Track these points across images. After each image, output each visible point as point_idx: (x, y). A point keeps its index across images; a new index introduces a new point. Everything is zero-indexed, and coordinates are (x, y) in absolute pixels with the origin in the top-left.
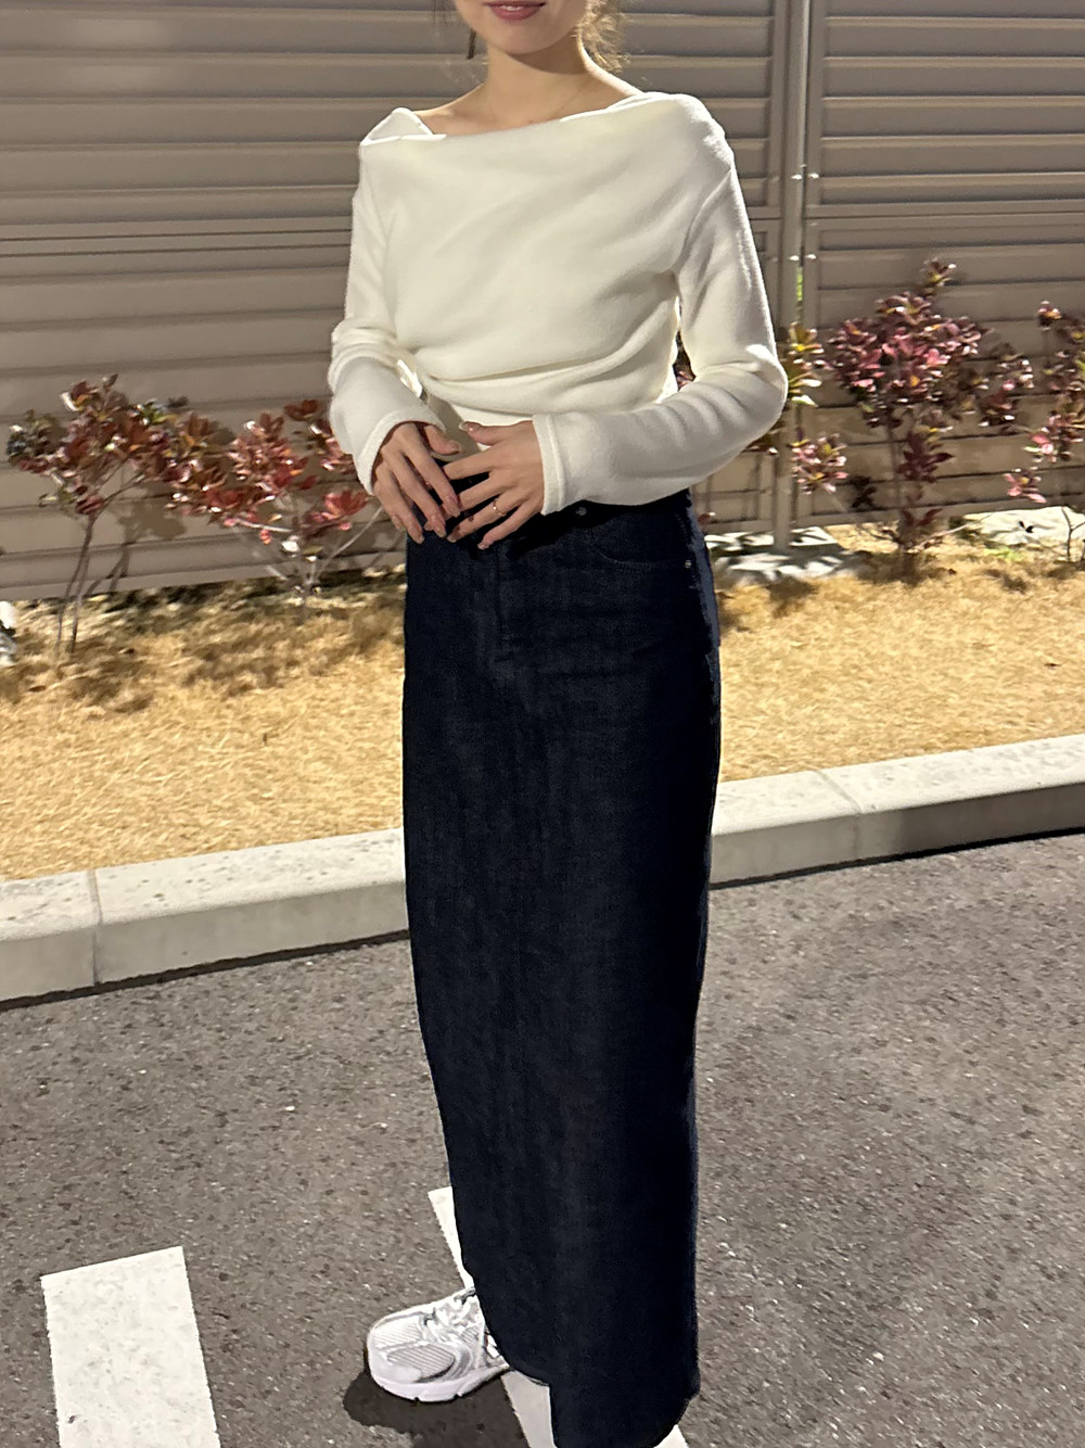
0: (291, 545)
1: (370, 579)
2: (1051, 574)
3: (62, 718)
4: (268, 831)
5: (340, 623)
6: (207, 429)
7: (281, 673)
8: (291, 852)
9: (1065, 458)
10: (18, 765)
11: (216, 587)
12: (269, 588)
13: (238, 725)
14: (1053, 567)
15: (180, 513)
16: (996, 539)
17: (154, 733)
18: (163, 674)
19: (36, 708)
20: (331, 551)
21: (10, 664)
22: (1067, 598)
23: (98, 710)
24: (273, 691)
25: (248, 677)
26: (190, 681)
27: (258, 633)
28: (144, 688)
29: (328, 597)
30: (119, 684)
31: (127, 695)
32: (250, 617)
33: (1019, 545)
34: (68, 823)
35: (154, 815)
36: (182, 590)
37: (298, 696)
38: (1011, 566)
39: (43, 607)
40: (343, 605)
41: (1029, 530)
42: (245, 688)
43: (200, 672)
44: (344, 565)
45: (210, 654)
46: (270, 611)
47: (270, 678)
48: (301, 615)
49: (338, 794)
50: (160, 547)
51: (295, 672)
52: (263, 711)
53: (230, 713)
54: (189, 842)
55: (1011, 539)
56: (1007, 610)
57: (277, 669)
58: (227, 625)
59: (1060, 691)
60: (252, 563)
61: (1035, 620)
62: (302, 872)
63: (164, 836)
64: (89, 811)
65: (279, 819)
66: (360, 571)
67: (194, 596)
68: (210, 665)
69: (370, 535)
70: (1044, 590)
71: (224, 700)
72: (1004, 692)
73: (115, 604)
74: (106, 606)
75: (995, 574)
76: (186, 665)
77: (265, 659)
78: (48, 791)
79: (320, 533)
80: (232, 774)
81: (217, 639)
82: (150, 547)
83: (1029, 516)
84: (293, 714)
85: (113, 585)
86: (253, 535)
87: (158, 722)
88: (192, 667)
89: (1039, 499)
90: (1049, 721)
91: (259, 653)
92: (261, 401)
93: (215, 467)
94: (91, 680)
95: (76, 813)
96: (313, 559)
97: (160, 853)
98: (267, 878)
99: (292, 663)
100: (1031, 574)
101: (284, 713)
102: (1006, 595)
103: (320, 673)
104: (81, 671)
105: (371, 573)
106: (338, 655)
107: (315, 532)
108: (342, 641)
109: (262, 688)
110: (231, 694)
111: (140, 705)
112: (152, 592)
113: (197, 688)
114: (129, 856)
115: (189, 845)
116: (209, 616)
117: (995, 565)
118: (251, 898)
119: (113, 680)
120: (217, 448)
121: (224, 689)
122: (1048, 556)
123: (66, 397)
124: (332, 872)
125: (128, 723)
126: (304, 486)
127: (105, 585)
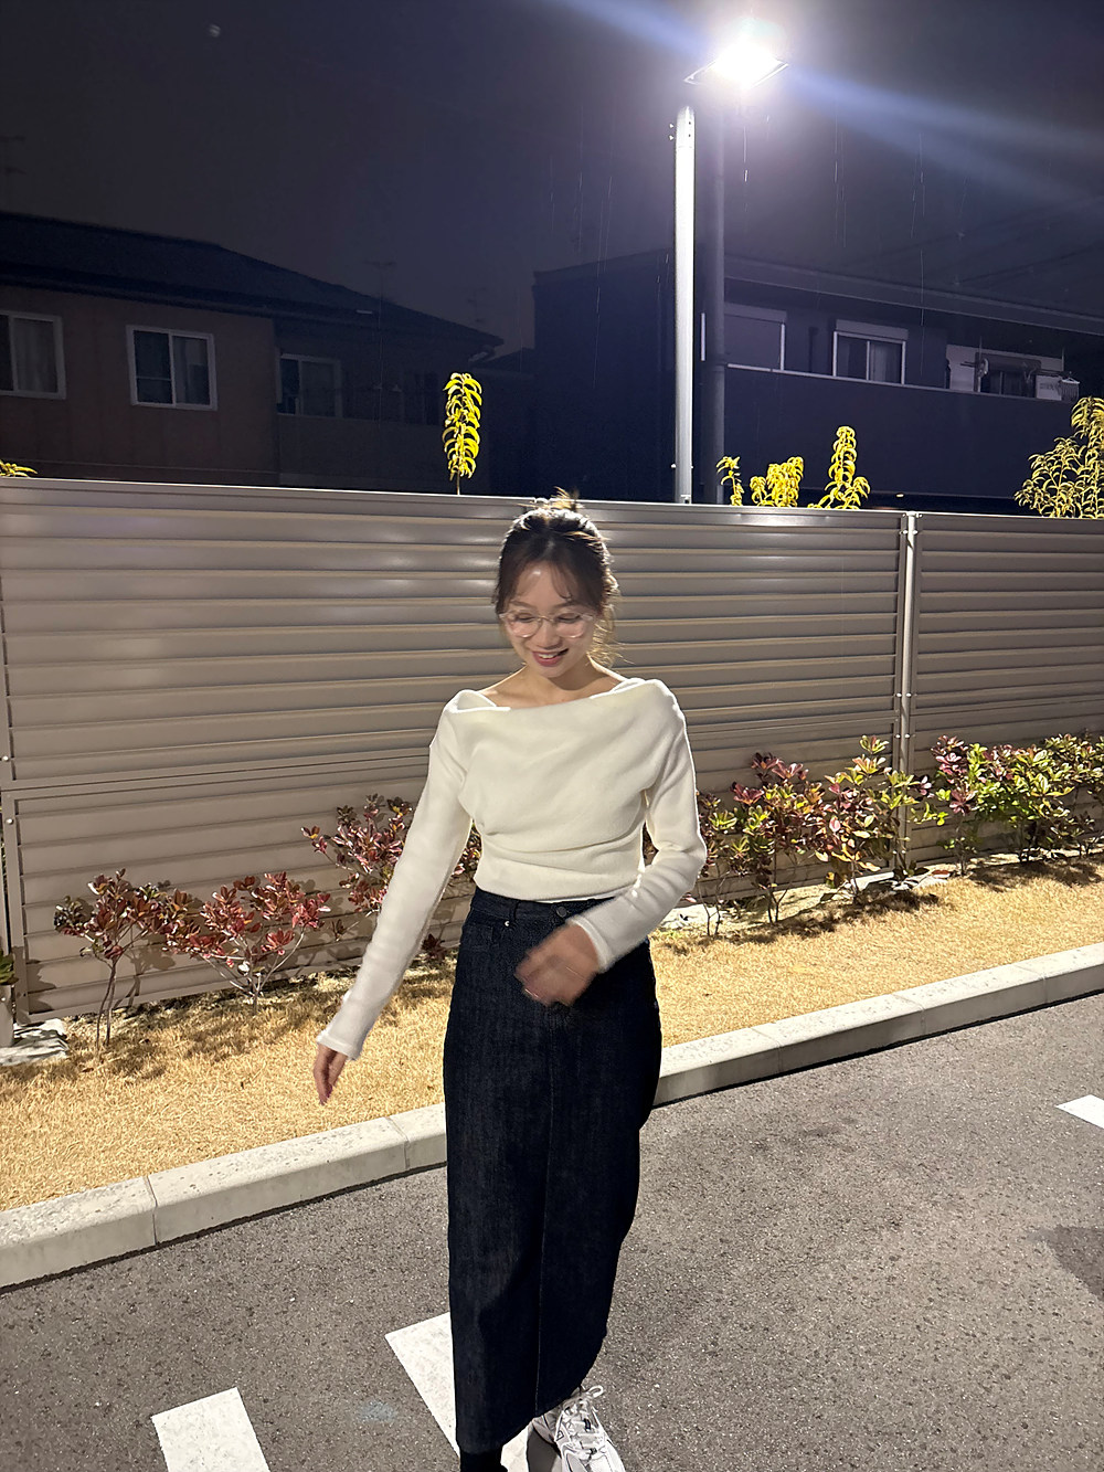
0: (244, 967)
1: (294, 984)
2: (700, 943)
3: (108, 1086)
4: (253, 1139)
5: (279, 1012)
6: (186, 900)
7: (246, 1045)
8: (274, 1149)
9: (706, 876)
10: (83, 1118)
11: (196, 996)
12: (230, 994)
13: (224, 1078)
14: (700, 939)
15: (171, 954)
16: (666, 926)
17: (169, 1089)
18: (171, 1053)
19: (89, 1082)
20: (270, 970)
21: (66, 1057)
22: (711, 956)
23: (131, 1079)
24: (243, 1057)
25: (226, 1049)
26: (190, 1054)
27: (229, 1022)
28: (159, 1062)
29: (269, 997)
30: (142, 1061)
31: (149, 1068)
32: (221, 1013)
33: (679, 928)
34: (122, 1150)
35: (178, 1138)
36: (175, 1000)
37: (258, 1057)
38: (678, 939)
39: (82, 1020)
40: (279, 1001)
41: (686, 919)
42: (225, 1056)
43: (195, 1049)
44: (278, 977)
45: (199, 1038)
46: (233, 1008)
47: (240, 1049)
48: (254, 1009)
49: (294, 1113)
50: (158, 976)
51: (255, 1043)
52: (238, 1069)
53: (218, 1072)
54: (203, 1152)
55: (673, 926)
56: (678, 966)
57: (244, 1043)
58: (207, 1019)
59: (714, 1009)
60: (221, 980)
61: (694, 970)
62: (283, 1160)
63: (187, 1149)
64: (135, 1141)
65: (258, 1132)
66: (287, 980)
67: (183, 1004)
68: (200, 1045)
69: (294, 957)
70: (697, 951)
71: (212, 1064)
72: (682, 1012)
73: (130, 1013)
74: (124, 1015)
75: (669, 946)
76: (185, 1046)
77: (235, 1037)
78: (104, 1132)
79: (264, 958)
80: (224, 1108)
81: (202, 1028)
82: (153, 975)
83: (685, 911)
84: (258, 1068)
85: (131, 1001)
86: (221, 963)
87: (172, 1082)
88: (190, 1047)
89: (694, 901)
90: (709, 1026)
91: (231, 1034)
92: (218, 880)
93: (192, 923)
94: (123, 1061)
95: (127, 1143)
96: (259, 974)
97: (185, 1161)
98: (260, 1167)
99: (252, 1038)
100: (689, 944)
101: (253, 1068)
102: (676, 957)
103: (272, 1043)
104: (116, 1056)
105: (293, 980)
106: (281, 1031)
107: (259, 958)
108: (283, 1022)
109: (235, 1054)
110: (217, 1061)
111: (158, 1073)
112: (155, 1004)
113: (194, 1059)
114: (166, 1165)
115: (203, 1154)
116: (194, 1015)
117: (668, 941)
118: (252, 1179)
119: (138, 1060)
120: (193, 910)
121: (212, 1057)
122: (695, 933)
123: (91, 885)
124: (300, 1158)
125: (151, 1085)
126: (254, 929)
127: (126, 1002)
